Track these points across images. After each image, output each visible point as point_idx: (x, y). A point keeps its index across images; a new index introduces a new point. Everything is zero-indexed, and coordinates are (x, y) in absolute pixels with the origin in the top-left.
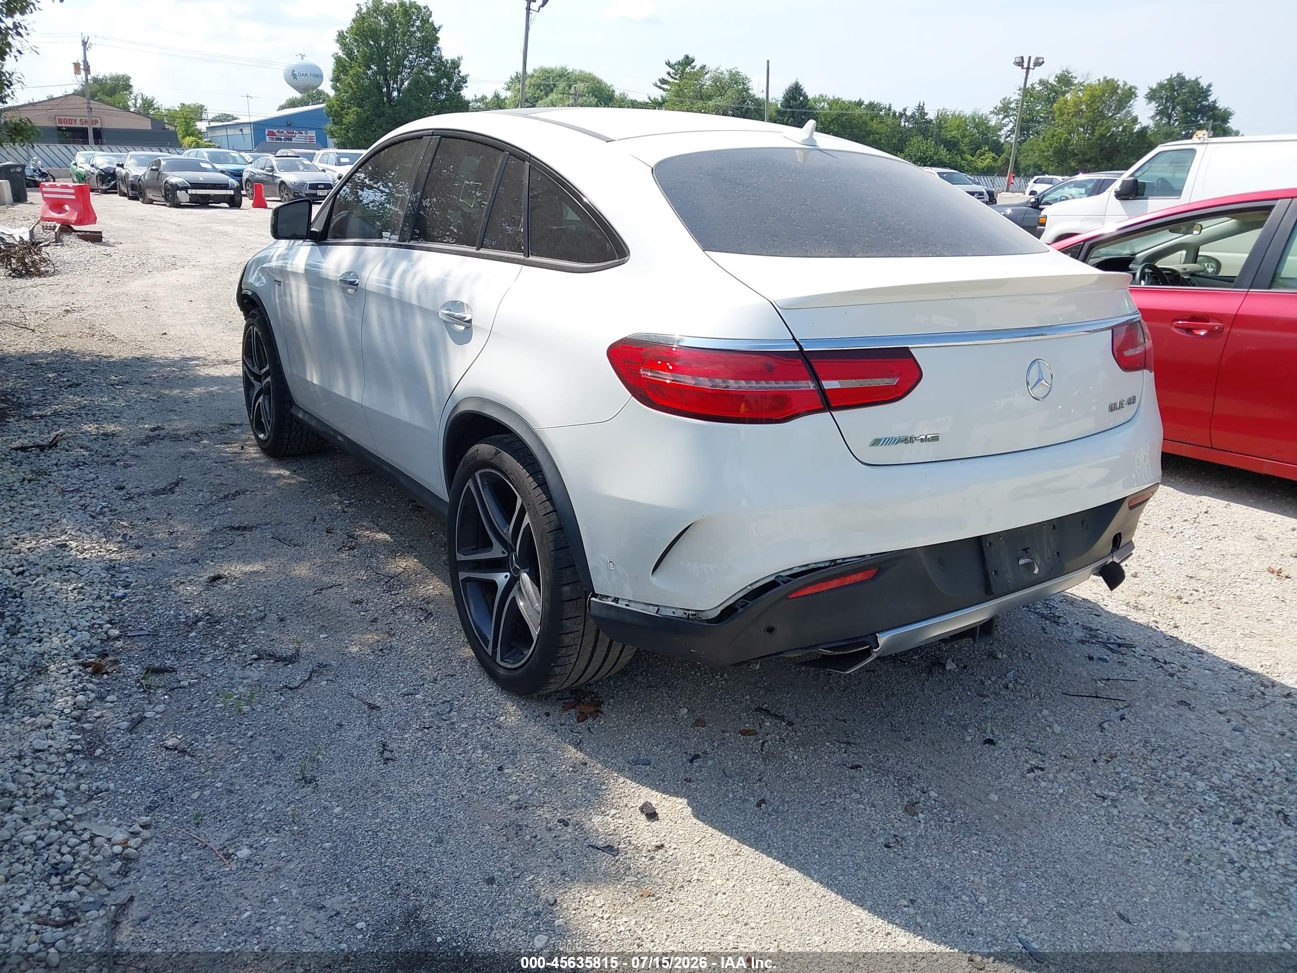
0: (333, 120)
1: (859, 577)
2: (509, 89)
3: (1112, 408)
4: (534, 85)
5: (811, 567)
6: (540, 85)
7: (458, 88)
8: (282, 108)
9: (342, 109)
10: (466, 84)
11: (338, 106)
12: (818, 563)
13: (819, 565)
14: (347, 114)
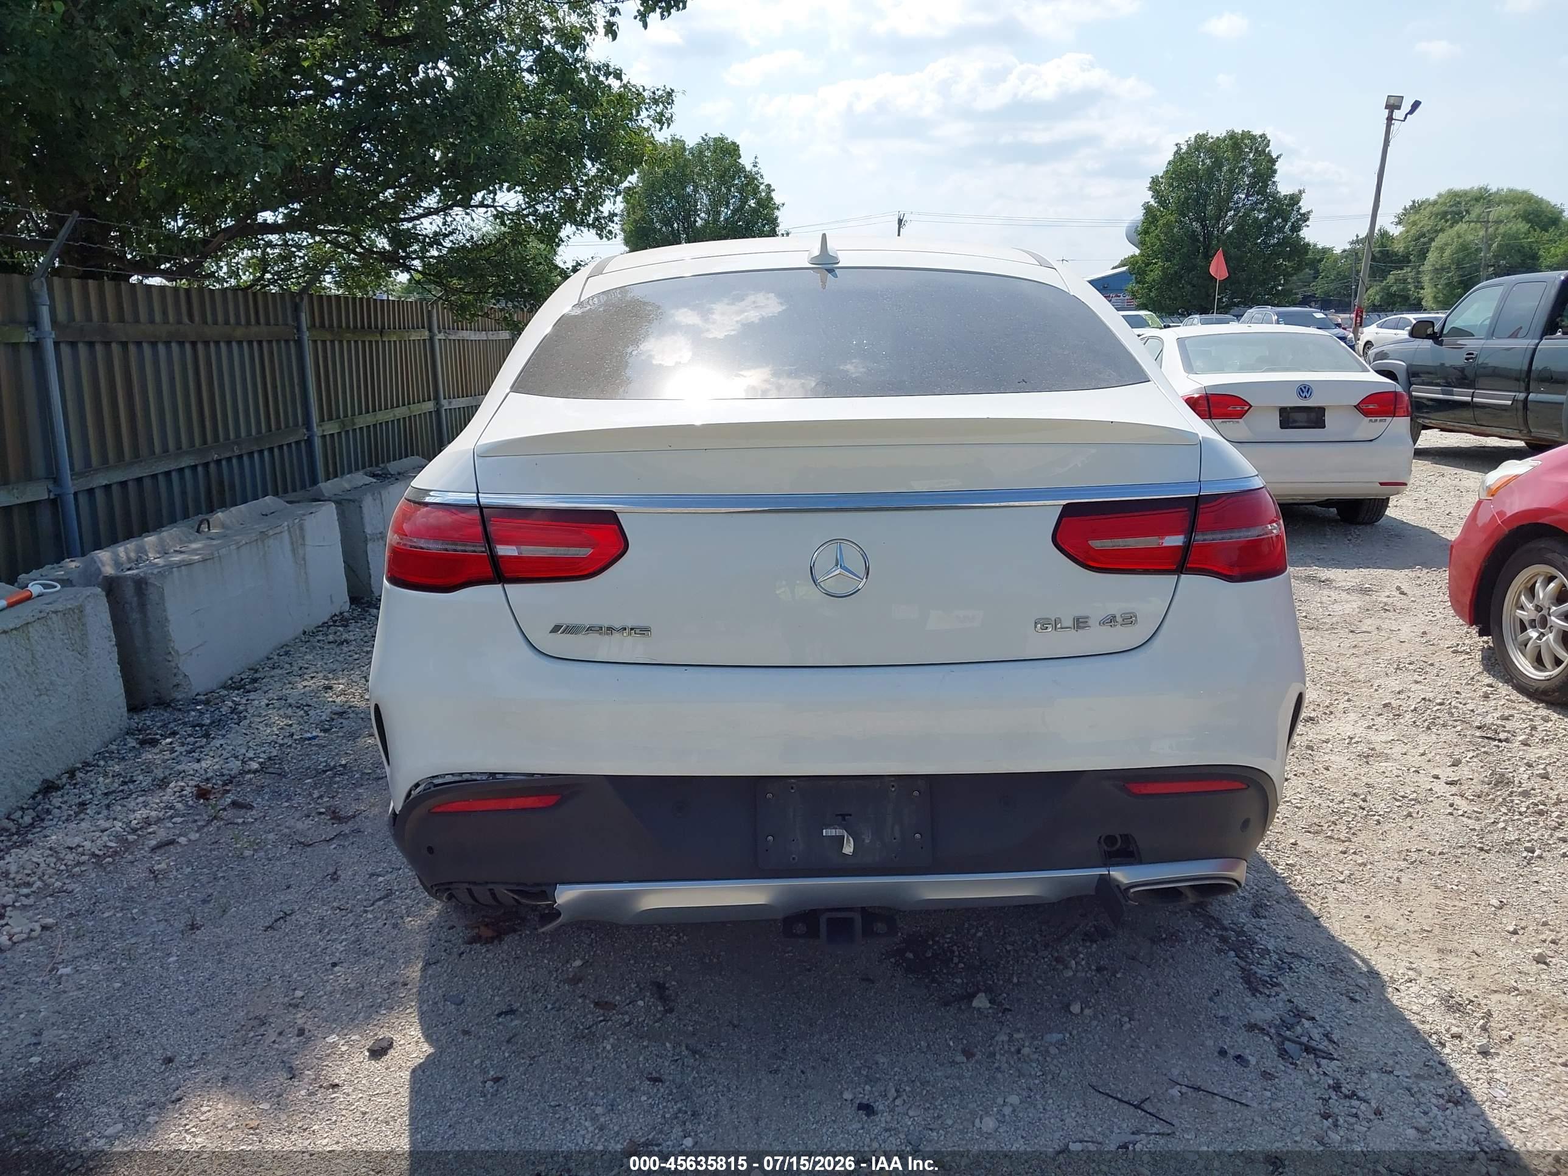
0: (1136, 278)
1: (530, 802)
2: (1399, 223)
3: (1043, 624)
4: (1437, 215)
5: (465, 777)
6: (1445, 213)
7: (1296, 228)
8: (1114, 268)
9: (1147, 265)
10: (1308, 223)
11: (1143, 262)
12: (477, 773)
13: (474, 777)
14: (1152, 271)
